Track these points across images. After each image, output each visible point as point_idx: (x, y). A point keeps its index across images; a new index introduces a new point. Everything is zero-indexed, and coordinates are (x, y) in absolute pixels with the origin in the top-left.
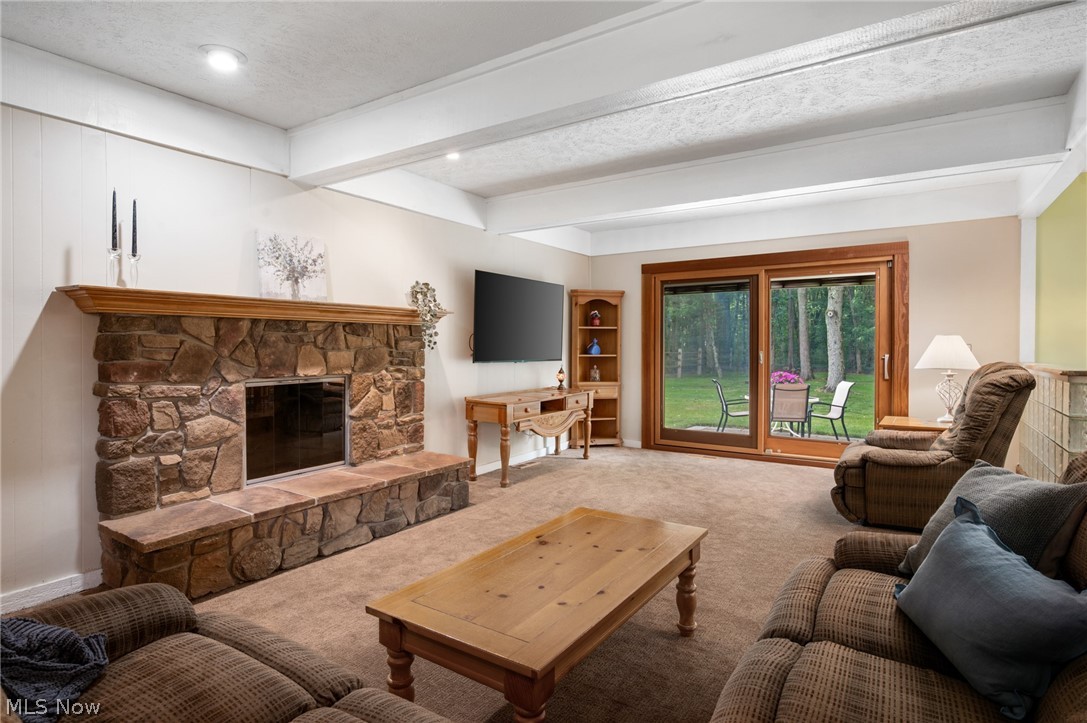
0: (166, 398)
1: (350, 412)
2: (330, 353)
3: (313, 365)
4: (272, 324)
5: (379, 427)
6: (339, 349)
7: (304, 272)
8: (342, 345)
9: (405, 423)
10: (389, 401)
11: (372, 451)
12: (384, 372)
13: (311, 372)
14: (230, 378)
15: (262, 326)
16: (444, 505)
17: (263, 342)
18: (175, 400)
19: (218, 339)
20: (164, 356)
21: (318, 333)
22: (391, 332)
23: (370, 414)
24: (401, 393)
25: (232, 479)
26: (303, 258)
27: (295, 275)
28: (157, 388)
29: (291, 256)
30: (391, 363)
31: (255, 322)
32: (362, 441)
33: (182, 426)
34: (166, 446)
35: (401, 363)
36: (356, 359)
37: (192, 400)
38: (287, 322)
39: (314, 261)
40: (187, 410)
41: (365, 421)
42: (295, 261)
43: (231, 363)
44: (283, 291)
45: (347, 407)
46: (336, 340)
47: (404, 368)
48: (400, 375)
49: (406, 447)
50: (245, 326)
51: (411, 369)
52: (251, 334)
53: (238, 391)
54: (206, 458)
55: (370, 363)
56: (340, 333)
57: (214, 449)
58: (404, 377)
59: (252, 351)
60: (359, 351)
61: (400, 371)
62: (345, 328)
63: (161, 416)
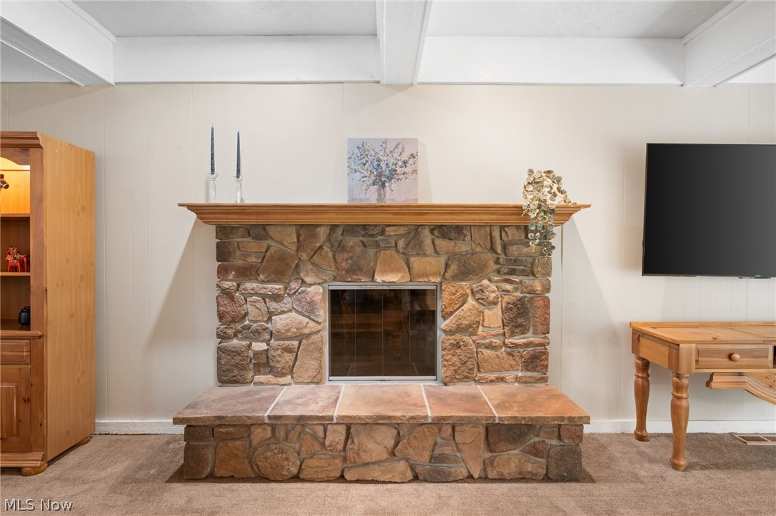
0: (256, 294)
1: (442, 324)
2: (412, 259)
3: (392, 271)
4: (350, 229)
5: (478, 345)
6: (425, 255)
7: (392, 175)
8: (429, 249)
9: (516, 346)
10: (494, 317)
11: (464, 373)
12: (485, 282)
13: (389, 278)
14: (308, 280)
15: (339, 231)
16: (529, 467)
17: (341, 247)
18: (264, 297)
19: (300, 246)
20: (252, 259)
21: (400, 236)
22: (496, 234)
23: (470, 329)
24: (511, 309)
25: (312, 373)
26: (392, 161)
27: (382, 179)
28: (249, 285)
29: (379, 160)
30: (498, 272)
31: (333, 228)
32: (455, 359)
33: (269, 319)
34: (257, 335)
35: (512, 272)
36: (447, 266)
37: (276, 298)
38: (365, 227)
39: (405, 162)
40: (273, 306)
41: (458, 336)
42: (383, 165)
43: (310, 266)
44: (371, 197)
45: (439, 319)
46: (420, 244)
47: (516, 279)
48: (508, 287)
49: (520, 374)
50: (323, 233)
51: (527, 281)
52: (329, 239)
53: (318, 293)
54: (288, 350)
55: (467, 271)
56: (427, 237)
57: (296, 343)
58: (516, 289)
59: (330, 255)
60: (452, 257)
61: (510, 282)
62: (432, 231)
63: (254, 309)
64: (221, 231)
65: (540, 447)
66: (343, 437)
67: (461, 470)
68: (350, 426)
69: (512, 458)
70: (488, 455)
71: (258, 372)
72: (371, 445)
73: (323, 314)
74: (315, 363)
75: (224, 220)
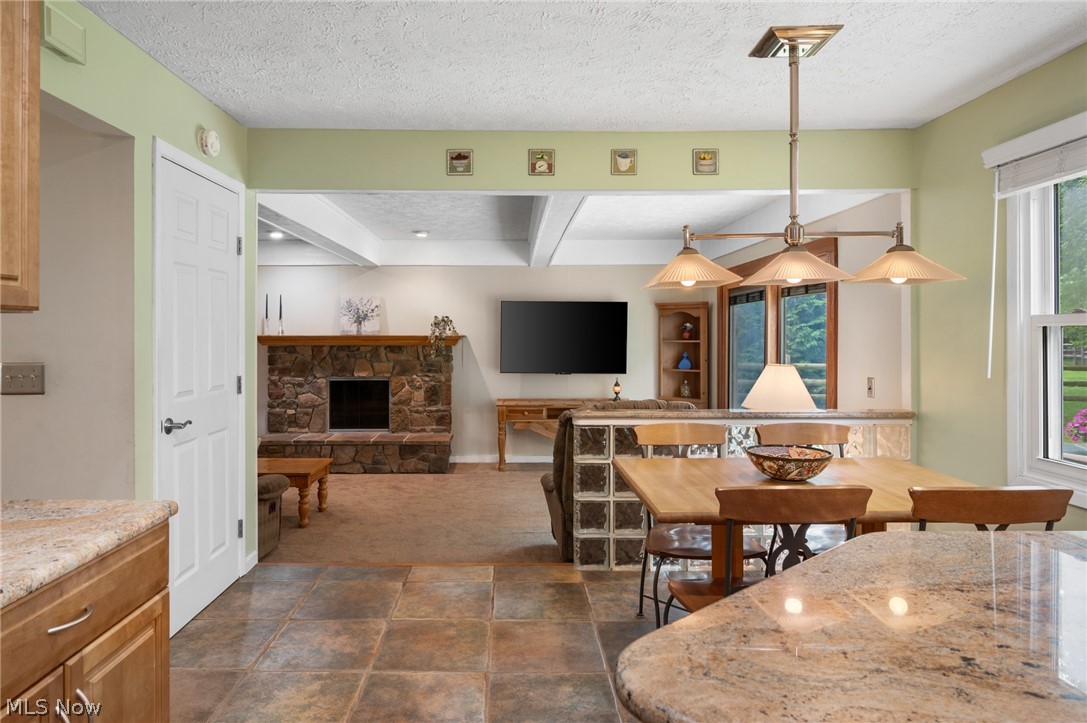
0: (289, 383)
1: (392, 399)
2: (374, 364)
3: (365, 370)
4: (341, 348)
5: (411, 411)
6: (382, 362)
7: (365, 317)
8: (384, 358)
9: (431, 411)
10: (420, 395)
11: (403, 426)
12: (415, 376)
13: (361, 374)
14: (317, 375)
15: (335, 348)
16: (420, 466)
17: (336, 358)
18: (294, 385)
19: (314, 357)
20: (288, 364)
21: (368, 352)
22: (420, 350)
23: (407, 402)
24: (429, 391)
25: (319, 426)
26: (365, 309)
27: (360, 319)
28: (286, 378)
29: (358, 309)
30: (422, 371)
31: (332, 347)
32: (397, 419)
33: (297, 397)
34: (289, 405)
35: (429, 371)
36: (394, 368)
37: (300, 385)
38: (348, 347)
39: (373, 310)
40: (299, 389)
41: (400, 406)
42: (360, 312)
43: (318, 368)
44: (352, 330)
45: (390, 396)
46: (378, 356)
47: (431, 375)
48: (427, 379)
49: (434, 427)
50: (327, 349)
51: (437, 375)
52: (329, 352)
53: (323, 382)
54: (307, 414)
55: (405, 370)
56: (383, 352)
57: (311, 410)
58: (431, 380)
59: (330, 362)
60: (397, 362)
61: (427, 376)
62: (385, 349)
63: (288, 391)
64: (271, 349)
65: (425, 457)
66: (329, 452)
67: (387, 468)
68: (334, 445)
69: (413, 462)
70: (401, 461)
71: (290, 426)
72: (343, 456)
73: (326, 394)
74: (321, 422)
75: (272, 344)
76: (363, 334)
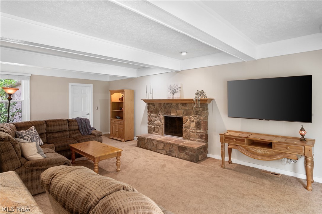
0: (153, 116)
1: (184, 125)
2: (177, 110)
3: (174, 113)
4: (167, 104)
5: (190, 131)
6: (179, 110)
7: (175, 92)
8: (180, 109)
9: (198, 132)
10: (193, 125)
11: (187, 138)
12: (191, 116)
13: (173, 115)
14: (160, 114)
15: (165, 104)
17: (165, 108)
19: (159, 107)
20: (152, 110)
21: (175, 106)
22: (193, 105)
23: (188, 127)
24: (196, 123)
25: (161, 133)
26: (175, 89)
27: (174, 93)
28: (152, 115)
29: (173, 89)
30: (194, 114)
31: (164, 103)
32: (185, 134)
33: (155, 122)
34: (153, 124)
35: (197, 114)
36: (184, 112)
37: (156, 117)
38: (169, 103)
39: (178, 89)
40: (155, 119)
41: (186, 129)
42: (174, 90)
43: (160, 111)
44: (171, 97)
46: (178, 107)
48: (196, 118)
49: (199, 140)
50: (162, 104)
51: (199, 116)
52: (163, 106)
53: (162, 117)
54: (157, 128)
55: (188, 114)
56: (180, 106)
57: (159, 127)
58: (198, 119)
59: (164, 109)
60: (185, 110)
61: (195, 116)
62: (181, 104)
63: (153, 119)
64: (148, 104)
65: (187, 153)
66: (156, 144)
67: (174, 155)
68: (158, 142)
69: (183, 154)
70: (179, 153)
71: (153, 132)
73: (163, 121)
74: (161, 131)
75: (149, 102)
76: (174, 99)
